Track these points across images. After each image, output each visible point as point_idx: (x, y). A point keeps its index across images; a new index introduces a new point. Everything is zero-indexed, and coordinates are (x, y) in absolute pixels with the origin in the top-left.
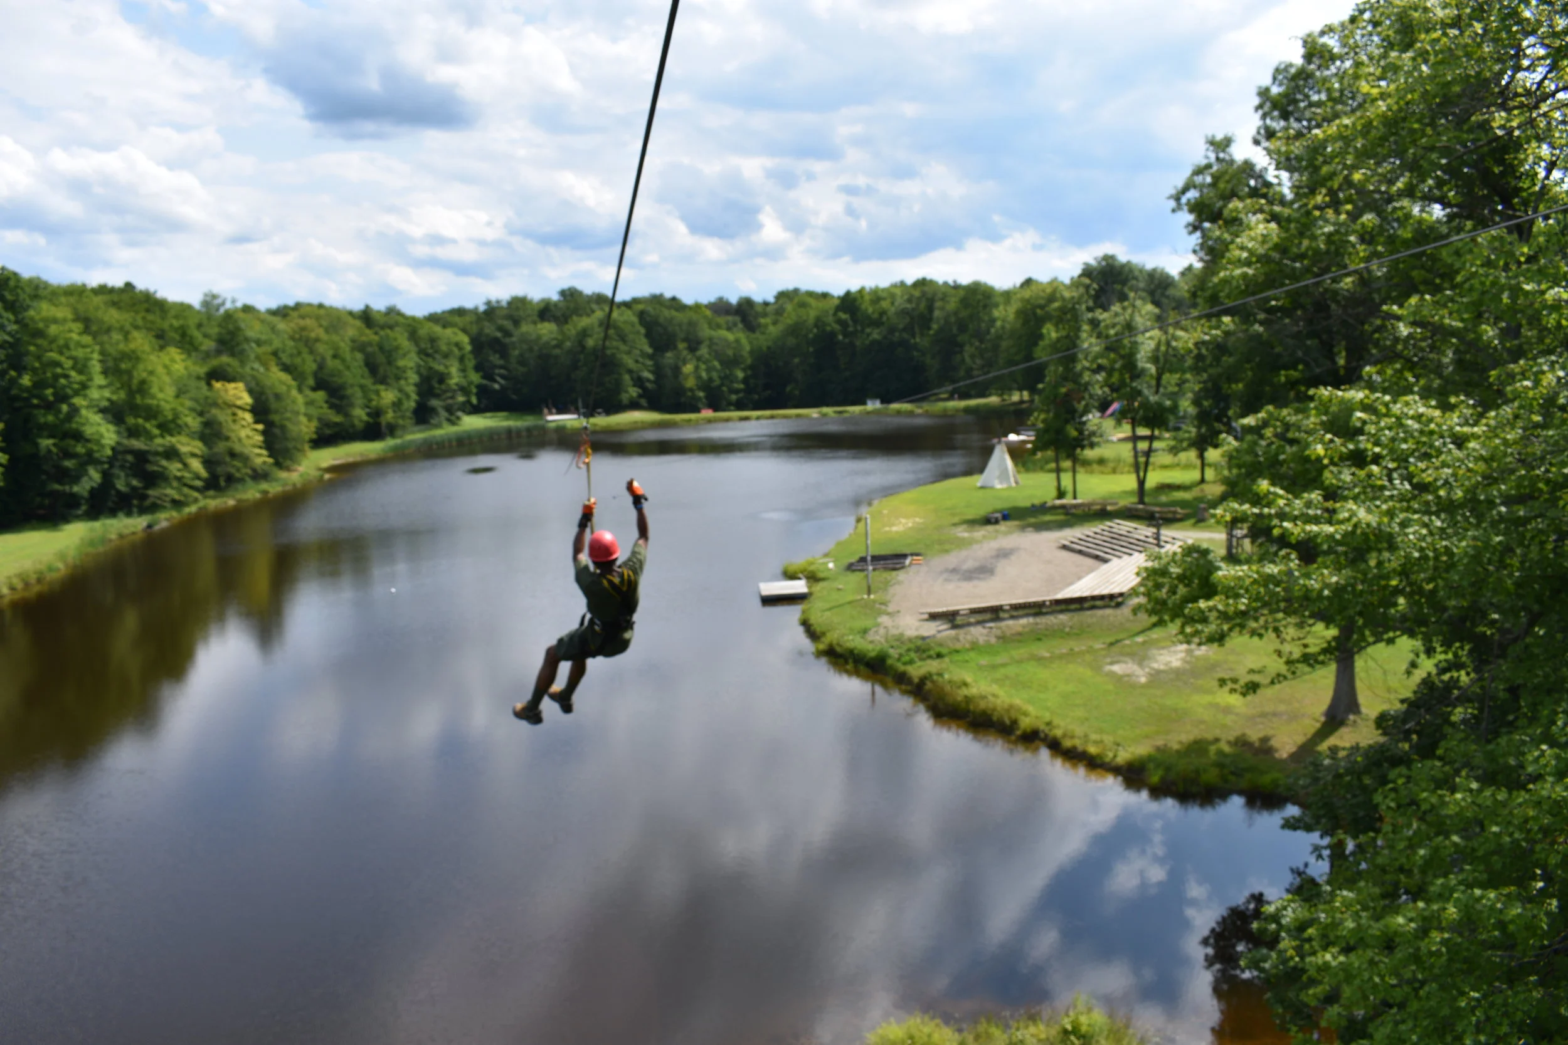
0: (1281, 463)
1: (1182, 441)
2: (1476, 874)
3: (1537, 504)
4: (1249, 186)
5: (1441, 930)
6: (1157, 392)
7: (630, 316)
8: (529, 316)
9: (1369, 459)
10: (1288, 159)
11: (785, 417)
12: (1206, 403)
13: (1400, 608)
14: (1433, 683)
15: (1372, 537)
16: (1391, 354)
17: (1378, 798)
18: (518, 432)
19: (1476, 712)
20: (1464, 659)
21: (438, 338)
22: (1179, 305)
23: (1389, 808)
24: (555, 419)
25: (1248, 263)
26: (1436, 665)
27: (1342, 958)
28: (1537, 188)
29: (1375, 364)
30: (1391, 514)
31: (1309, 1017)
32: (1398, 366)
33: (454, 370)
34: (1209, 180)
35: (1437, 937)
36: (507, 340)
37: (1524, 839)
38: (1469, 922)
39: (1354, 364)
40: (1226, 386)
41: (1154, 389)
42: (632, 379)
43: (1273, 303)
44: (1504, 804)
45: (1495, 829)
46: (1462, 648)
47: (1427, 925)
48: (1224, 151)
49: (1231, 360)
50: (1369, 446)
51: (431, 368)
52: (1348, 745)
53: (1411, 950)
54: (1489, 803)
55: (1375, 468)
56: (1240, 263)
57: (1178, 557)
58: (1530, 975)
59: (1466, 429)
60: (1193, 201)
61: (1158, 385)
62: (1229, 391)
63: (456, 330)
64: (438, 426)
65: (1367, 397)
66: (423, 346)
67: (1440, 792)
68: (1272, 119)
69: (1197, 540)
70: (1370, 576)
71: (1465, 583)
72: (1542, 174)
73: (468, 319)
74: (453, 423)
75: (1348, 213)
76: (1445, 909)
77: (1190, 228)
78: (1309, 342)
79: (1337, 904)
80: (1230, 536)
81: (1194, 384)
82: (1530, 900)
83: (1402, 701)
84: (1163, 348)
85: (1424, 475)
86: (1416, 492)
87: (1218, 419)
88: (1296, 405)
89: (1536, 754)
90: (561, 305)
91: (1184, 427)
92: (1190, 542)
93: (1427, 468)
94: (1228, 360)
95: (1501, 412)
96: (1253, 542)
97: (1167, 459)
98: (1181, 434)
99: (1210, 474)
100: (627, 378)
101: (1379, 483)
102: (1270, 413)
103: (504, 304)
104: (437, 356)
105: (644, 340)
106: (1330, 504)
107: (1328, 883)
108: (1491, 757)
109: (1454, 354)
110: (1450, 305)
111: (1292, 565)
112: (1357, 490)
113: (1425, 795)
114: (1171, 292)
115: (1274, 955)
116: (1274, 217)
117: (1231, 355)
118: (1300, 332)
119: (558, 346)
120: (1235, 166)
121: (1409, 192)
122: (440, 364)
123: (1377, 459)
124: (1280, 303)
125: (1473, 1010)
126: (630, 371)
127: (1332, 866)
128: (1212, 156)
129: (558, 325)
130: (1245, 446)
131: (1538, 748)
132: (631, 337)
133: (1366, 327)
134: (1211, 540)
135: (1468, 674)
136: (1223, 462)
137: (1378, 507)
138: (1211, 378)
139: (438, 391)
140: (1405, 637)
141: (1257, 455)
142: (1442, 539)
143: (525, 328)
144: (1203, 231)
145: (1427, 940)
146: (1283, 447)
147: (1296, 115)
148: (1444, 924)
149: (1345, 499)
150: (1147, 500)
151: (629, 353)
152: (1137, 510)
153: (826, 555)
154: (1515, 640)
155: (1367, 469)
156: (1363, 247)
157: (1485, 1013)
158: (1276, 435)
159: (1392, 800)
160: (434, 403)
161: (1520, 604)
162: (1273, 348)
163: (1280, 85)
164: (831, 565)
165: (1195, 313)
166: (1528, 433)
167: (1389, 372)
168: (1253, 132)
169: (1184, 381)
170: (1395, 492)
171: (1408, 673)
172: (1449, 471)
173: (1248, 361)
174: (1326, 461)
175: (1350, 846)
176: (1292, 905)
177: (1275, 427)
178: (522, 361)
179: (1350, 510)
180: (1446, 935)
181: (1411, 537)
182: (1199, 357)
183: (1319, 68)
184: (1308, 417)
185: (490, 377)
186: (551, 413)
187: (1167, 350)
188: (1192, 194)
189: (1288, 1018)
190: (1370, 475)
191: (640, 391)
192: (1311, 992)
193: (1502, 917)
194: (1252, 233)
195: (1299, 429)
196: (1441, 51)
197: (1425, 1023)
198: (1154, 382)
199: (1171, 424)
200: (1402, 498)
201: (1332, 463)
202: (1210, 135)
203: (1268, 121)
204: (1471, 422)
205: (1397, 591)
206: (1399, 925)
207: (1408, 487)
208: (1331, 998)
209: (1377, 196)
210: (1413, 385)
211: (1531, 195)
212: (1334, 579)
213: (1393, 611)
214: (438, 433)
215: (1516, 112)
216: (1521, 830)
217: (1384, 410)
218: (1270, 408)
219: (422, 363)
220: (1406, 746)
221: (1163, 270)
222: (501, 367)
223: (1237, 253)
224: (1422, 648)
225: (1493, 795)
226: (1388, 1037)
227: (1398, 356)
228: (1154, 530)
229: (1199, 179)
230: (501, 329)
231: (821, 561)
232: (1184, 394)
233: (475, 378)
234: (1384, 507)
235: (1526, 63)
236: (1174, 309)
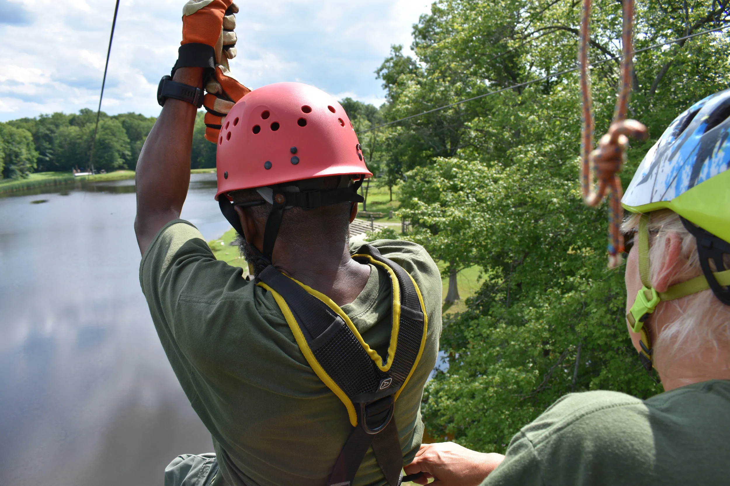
0: (423, 192)
1: (382, 182)
2: (506, 362)
3: (526, 207)
4: (409, 68)
5: (493, 387)
6: (370, 161)
7: (118, 123)
8: (64, 123)
9: (459, 189)
10: (425, 57)
11: (198, 173)
12: (392, 166)
13: (473, 253)
14: (488, 284)
15: (461, 222)
16: (468, 144)
17: (466, 334)
18: (60, 181)
19: (505, 296)
20: (500, 274)
21: (14, 134)
22: (380, 122)
23: (471, 337)
24: (79, 175)
25: (408, 103)
26: (489, 277)
27: (454, 403)
28: (526, 74)
29: (461, 148)
30: (468, 212)
31: (442, 430)
32: (471, 149)
33: (24, 151)
34: (392, 64)
35: (491, 390)
36: (53, 135)
37: (524, 346)
38: (504, 383)
39: (453, 148)
40: (400, 158)
41: (369, 160)
42: (119, 155)
43: (419, 121)
44: (516, 332)
45: (513, 343)
46: (499, 268)
47: (488, 385)
48: (399, 52)
49: (402, 146)
50: (459, 183)
51: (11, 149)
52: (453, 313)
53: (482, 397)
54: (510, 332)
55: (461, 193)
56: (404, 103)
57: (380, 234)
58: (528, 403)
59: (498, 176)
60: (385, 74)
61: (371, 157)
62: (402, 160)
63: (24, 130)
64: (16, 179)
65: (458, 161)
66: (6, 138)
67: (491, 329)
68: (419, 39)
69: (389, 226)
70: (460, 239)
71: (499, 240)
72: (528, 68)
73: (30, 124)
74: (24, 178)
75: (449, 81)
76: (494, 378)
77: (384, 86)
78: (435, 138)
79: (451, 381)
80: (403, 224)
81: (387, 157)
82: (527, 371)
83: (476, 293)
84: (373, 141)
85: (481, 195)
86: (478, 203)
87: (397, 172)
88: (429, 166)
89: (528, 311)
90: (82, 117)
91: (382, 176)
92: (386, 227)
93: (483, 192)
94: (400, 146)
95: (512, 168)
96: (413, 227)
97: (376, 191)
98: (381, 179)
99: (394, 197)
100: (116, 154)
101: (463, 199)
102: (418, 170)
103: (50, 116)
104: (14, 143)
105: (126, 135)
106: (443, 209)
107: (448, 372)
108: (511, 314)
109: (494, 144)
110: (490, 122)
111: (428, 235)
112: (454, 202)
113: (485, 330)
114: (376, 115)
115: (427, 405)
116: (419, 83)
117: (402, 144)
118: (431, 134)
119: (80, 138)
120: (403, 59)
121: (475, 74)
122: (16, 147)
123: (462, 189)
124: (421, 121)
125: (507, 419)
126: (118, 151)
127: (450, 365)
128: (394, 54)
129: (80, 128)
130: (408, 184)
131: (528, 308)
132: (117, 134)
133: (459, 132)
134: (395, 226)
135: (502, 280)
136: (400, 191)
137: (463, 209)
138: (393, 155)
139: (15, 162)
140: (476, 265)
141: (412, 188)
142: (489, 222)
143: (62, 129)
144: (390, 88)
145: (488, 392)
146: (424, 184)
147: (429, 38)
148: (494, 384)
149: (450, 206)
150: (367, 209)
151: (117, 142)
152: (363, 214)
153: (220, 239)
154: (519, 264)
155: (458, 193)
156: (456, 97)
157: (512, 420)
158: (421, 179)
159: (472, 334)
160: (13, 167)
161: (521, 249)
162: (420, 141)
163: (423, 24)
164: (222, 243)
165: (386, 125)
166: (522, 177)
167: (468, 152)
168: (411, 44)
169: (382, 156)
170: (470, 203)
171: (478, 281)
172: (492, 193)
173: (409, 147)
174: (441, 190)
175: (457, 356)
176: (434, 383)
177: (421, 176)
178: (61, 146)
179: (452, 211)
180: (496, 389)
181: (477, 222)
182: (389, 145)
183: (439, 17)
184: (434, 172)
185: (43, 153)
186: (77, 172)
187: (375, 142)
188: (385, 71)
189: (434, 432)
190: (459, 196)
191: (124, 161)
192: (442, 419)
193: (517, 379)
194: (410, 90)
195: (431, 176)
196: (487, 12)
197: (488, 426)
198: (369, 156)
199: (377, 175)
200: (473, 205)
201: (443, 190)
202: (393, 45)
203: (417, 40)
204: (500, 172)
205: (472, 246)
206: (477, 386)
207: (475, 201)
208: (451, 421)
209: (462, 75)
210: (477, 157)
211: (524, 76)
212: (446, 241)
213: (471, 254)
214: (16, 183)
215: (517, 40)
216: (523, 343)
217: (465, 167)
218: (418, 167)
219: (6, 147)
220: (478, 312)
221: (372, 105)
222: (50, 149)
223: (404, 98)
224: (483, 270)
225: (512, 329)
226: (474, 434)
227: (472, 144)
228: (370, 222)
229: (387, 64)
230: (48, 129)
231: (218, 241)
232: (382, 161)
233: (36, 154)
234: (466, 209)
235: (521, 20)
236: (377, 123)
